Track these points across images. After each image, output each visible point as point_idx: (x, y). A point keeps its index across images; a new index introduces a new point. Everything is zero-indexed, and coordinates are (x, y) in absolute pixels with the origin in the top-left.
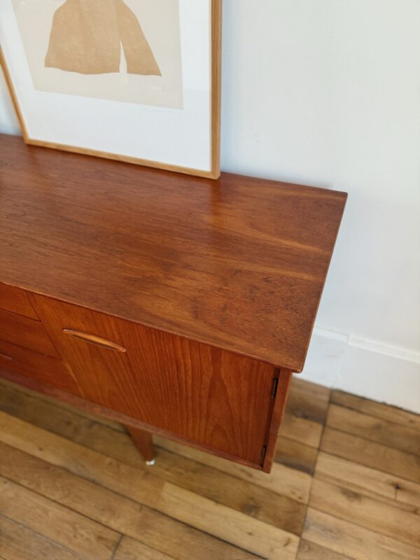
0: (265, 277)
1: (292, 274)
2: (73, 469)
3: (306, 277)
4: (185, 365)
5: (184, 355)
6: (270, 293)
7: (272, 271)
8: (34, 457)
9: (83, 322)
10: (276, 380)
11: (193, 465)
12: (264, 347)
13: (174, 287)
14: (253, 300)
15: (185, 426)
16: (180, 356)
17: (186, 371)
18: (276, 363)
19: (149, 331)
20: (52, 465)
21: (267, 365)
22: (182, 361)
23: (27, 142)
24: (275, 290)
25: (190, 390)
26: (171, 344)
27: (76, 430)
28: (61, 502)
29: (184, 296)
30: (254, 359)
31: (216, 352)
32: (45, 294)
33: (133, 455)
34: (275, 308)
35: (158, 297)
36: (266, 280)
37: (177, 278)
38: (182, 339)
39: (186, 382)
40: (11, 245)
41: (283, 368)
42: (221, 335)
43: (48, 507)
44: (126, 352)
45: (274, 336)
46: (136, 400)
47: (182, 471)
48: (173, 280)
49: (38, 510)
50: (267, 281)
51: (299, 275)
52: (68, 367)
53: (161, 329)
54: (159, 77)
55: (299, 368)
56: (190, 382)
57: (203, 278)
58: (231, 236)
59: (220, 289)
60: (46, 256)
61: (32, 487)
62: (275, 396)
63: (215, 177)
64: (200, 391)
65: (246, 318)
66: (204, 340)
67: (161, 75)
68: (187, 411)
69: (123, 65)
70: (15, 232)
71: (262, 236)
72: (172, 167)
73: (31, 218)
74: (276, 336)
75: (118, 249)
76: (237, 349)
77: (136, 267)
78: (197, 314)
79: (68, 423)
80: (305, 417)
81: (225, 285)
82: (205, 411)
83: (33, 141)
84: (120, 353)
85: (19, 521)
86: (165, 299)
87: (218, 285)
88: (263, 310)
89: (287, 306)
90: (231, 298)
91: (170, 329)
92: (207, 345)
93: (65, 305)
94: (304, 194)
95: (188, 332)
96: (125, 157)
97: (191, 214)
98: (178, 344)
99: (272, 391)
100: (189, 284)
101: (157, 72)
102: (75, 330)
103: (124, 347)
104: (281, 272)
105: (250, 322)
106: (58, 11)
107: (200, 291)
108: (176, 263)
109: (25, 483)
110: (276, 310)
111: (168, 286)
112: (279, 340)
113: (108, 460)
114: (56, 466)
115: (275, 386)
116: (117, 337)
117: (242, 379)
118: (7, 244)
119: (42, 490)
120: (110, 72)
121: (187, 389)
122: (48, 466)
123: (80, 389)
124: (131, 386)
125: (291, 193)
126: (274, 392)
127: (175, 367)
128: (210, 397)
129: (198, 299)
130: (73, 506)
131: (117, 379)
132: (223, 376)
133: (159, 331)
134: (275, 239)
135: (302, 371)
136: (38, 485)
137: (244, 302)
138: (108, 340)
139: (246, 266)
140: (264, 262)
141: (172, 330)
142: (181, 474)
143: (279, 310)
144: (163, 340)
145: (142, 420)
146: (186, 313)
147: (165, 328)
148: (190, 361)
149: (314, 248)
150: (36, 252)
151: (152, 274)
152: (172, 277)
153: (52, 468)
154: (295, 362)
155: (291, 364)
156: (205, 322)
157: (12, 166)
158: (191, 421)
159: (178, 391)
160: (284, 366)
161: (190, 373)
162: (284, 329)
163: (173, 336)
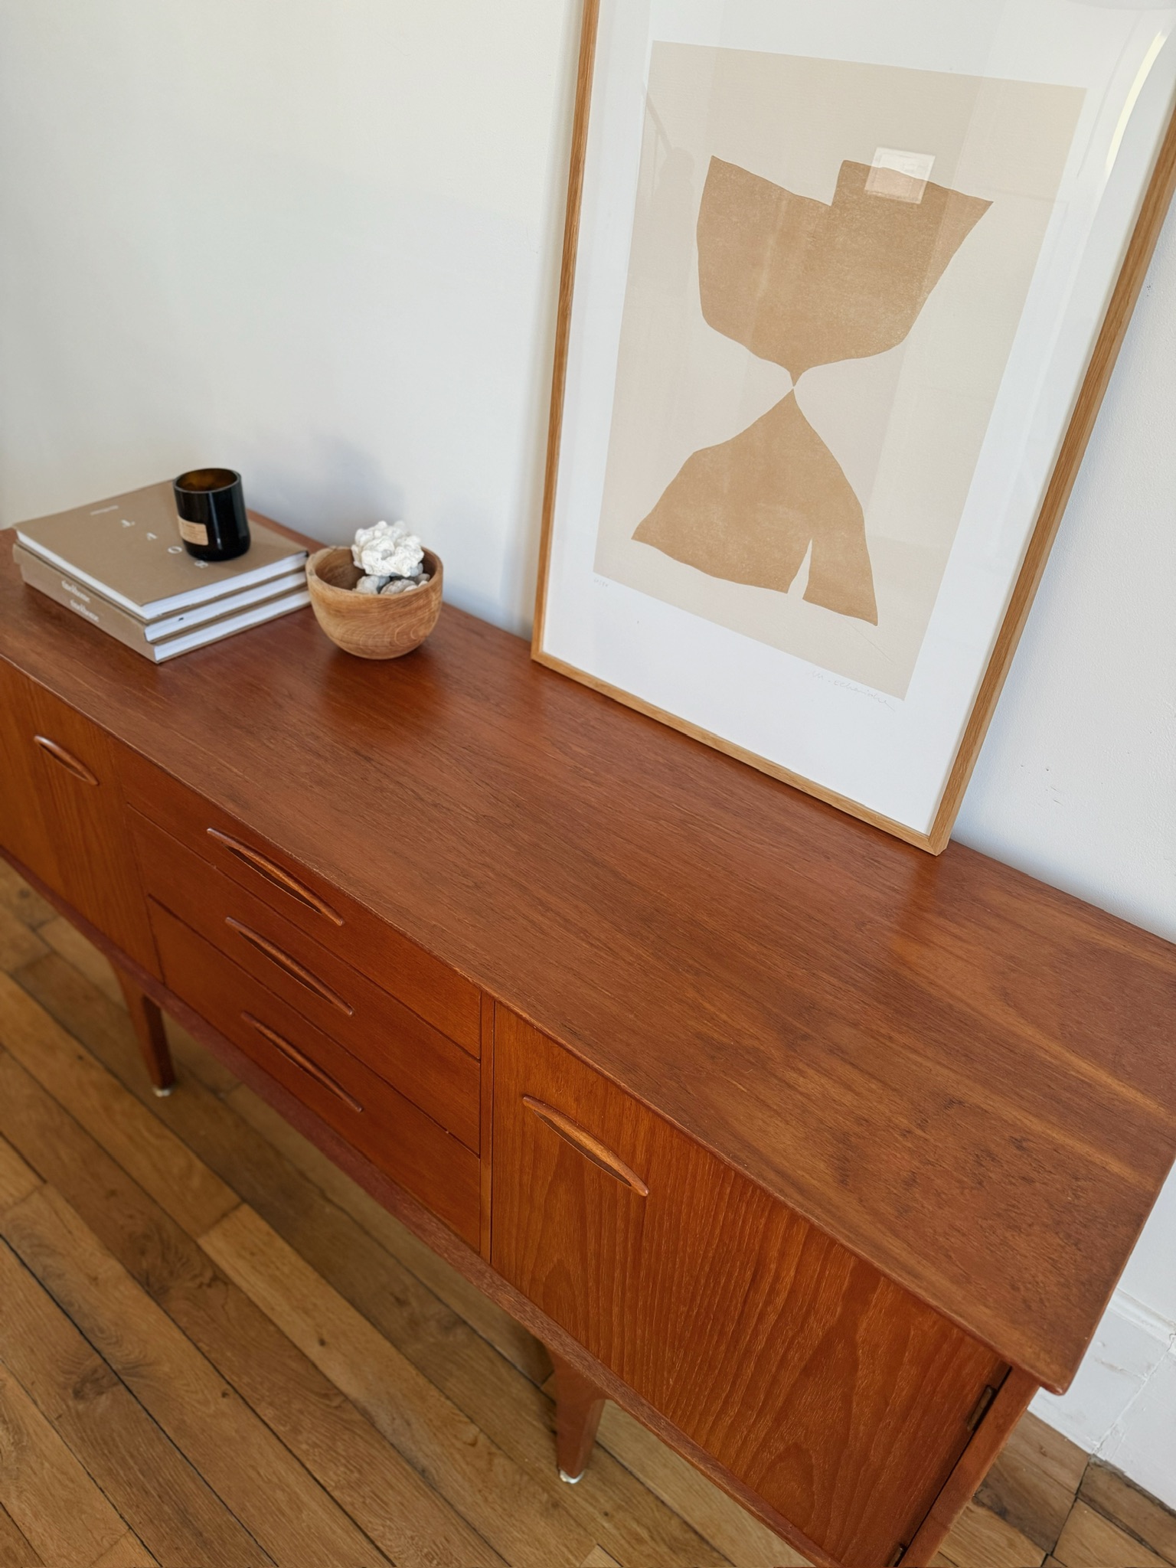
0: (1017, 1136)
1: (1082, 1148)
2: (383, 1420)
3: (1116, 1167)
4: (777, 1278)
5: (783, 1254)
6: (1024, 1178)
7: (1036, 1125)
8: (303, 1357)
9: (577, 1100)
10: (991, 1391)
11: (674, 1528)
12: (987, 1306)
13: (801, 1094)
14: (980, 1183)
15: (711, 1419)
16: (774, 1253)
17: (773, 1291)
18: (1010, 1354)
19: (722, 1171)
20: (341, 1393)
21: (982, 1349)
22: (773, 1266)
23: (534, 657)
24: (1034, 1175)
25: (762, 1339)
26: (763, 1221)
27: (414, 1323)
28: (336, 1494)
29: (821, 1121)
30: (954, 1324)
31: (867, 1276)
32: (533, 1021)
33: (535, 1444)
34: (1030, 1221)
35: (765, 1104)
36: (1019, 1144)
37: (810, 1072)
38: (794, 1218)
39: (761, 1317)
40: (477, 886)
41: (1020, 1369)
42: (896, 1247)
43: (305, 1498)
44: (645, 1198)
45: (1015, 1288)
46: (616, 1310)
47: (645, 1534)
48: (801, 1073)
49: (279, 1495)
50: (1020, 1148)
51: (1098, 1157)
52: (487, 1175)
53: (761, 1182)
54: (871, 625)
55: (1059, 1384)
56: (772, 1318)
57: (871, 1091)
58: (950, 1006)
59: (907, 1133)
60: (543, 932)
61: (280, 1429)
62: (976, 1428)
63: (936, 852)
64: (788, 1349)
65: (958, 1223)
66: (850, 1240)
67: (876, 624)
68: (734, 1383)
69: (801, 581)
70: (488, 859)
71: (1028, 1031)
72: (838, 798)
73: (526, 837)
74: (1018, 1289)
75: (691, 962)
76: (926, 1290)
77: (724, 1017)
78: (846, 1174)
79: (401, 1302)
80: (1002, 1513)
81: (920, 1126)
82: (780, 1403)
83: (548, 658)
84: (629, 1191)
85: (231, 1504)
86: (779, 1114)
87: (904, 1122)
88: (999, 1215)
89: (1058, 1223)
90: (929, 1163)
91: (781, 1191)
92: (853, 1254)
93: (556, 1050)
94: (1145, 956)
95: (819, 1211)
96: (737, 749)
97: (863, 924)
98: (781, 1226)
99: (973, 1412)
100: (837, 1097)
101: (870, 616)
102: (549, 1107)
103: (646, 1183)
104: (1059, 1137)
105: (964, 1235)
106: (703, 452)
107: (860, 1121)
108: (814, 1034)
109: (268, 1413)
110: (1030, 1225)
111: (789, 1086)
112: (1025, 1301)
113: (472, 1431)
114: (346, 1398)
115: (984, 1403)
116: (640, 1157)
117: (906, 1360)
118: (471, 884)
119: (302, 1448)
120: (766, 586)
121: (755, 1333)
122: (330, 1391)
123: (486, 1236)
124: (617, 1274)
125: (1111, 942)
126: (977, 1418)
127: (749, 1274)
128: (806, 1372)
129: (853, 1139)
130: (363, 1518)
131: (592, 1246)
132: (861, 1334)
133: (747, 1182)
134: (1055, 1047)
135: (1065, 1390)
136: (296, 1430)
137: (959, 1181)
138: (617, 1156)
139: (977, 1096)
140: (1022, 1098)
141: (786, 1195)
142: (640, 1540)
143: (1037, 1228)
144: (749, 1204)
145: (607, 1361)
146: (822, 1166)
147: (770, 1183)
148: (792, 1273)
149: (1148, 1102)
150: (525, 917)
151: (756, 1043)
152: (801, 1066)
153: (336, 1402)
154: (1055, 1367)
155: (1043, 1366)
156: (861, 1201)
157: (497, 705)
158: (733, 1412)
159: (731, 1328)
160: (1026, 1368)
161: (780, 1301)
162: (1040, 1278)
163: (777, 1205)
